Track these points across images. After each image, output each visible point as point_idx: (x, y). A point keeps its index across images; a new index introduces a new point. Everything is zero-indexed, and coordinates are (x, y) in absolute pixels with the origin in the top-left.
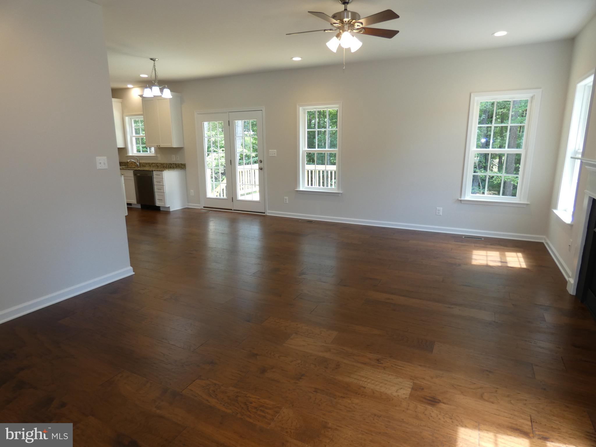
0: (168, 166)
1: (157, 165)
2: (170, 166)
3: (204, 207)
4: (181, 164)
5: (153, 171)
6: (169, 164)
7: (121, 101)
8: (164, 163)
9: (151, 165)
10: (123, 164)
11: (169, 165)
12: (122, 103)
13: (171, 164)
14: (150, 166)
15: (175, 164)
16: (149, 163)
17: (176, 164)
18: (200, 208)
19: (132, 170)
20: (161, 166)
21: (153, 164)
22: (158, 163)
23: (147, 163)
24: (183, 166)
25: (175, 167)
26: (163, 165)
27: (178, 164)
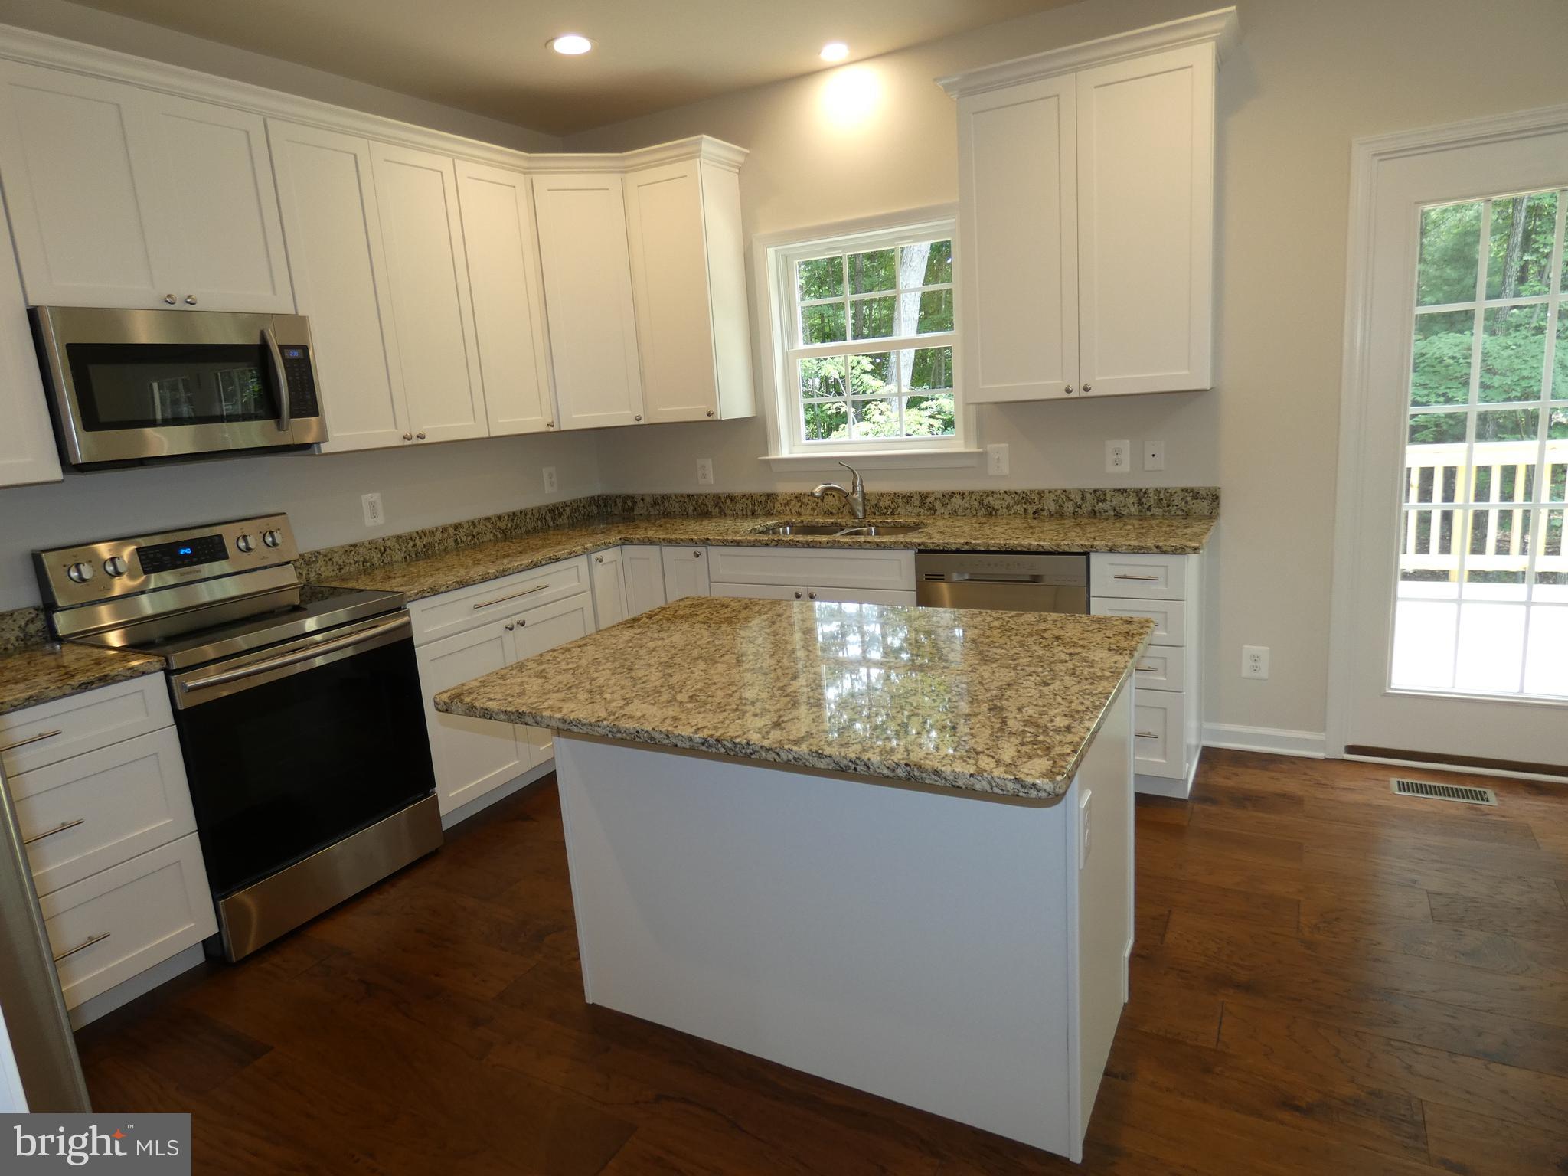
0: (1069, 507)
1: (987, 506)
2: (1086, 507)
3: (1351, 749)
4: (1185, 490)
5: (1087, 554)
6: (1083, 493)
7: (741, 159)
8: (1041, 494)
9: (938, 505)
10: (738, 507)
11: (1083, 498)
12: (741, 170)
13: (1100, 495)
14: (933, 509)
15: (1137, 492)
16: (924, 497)
17: (1140, 494)
18: (1321, 755)
19: (907, 546)
20: (1020, 509)
21: (957, 501)
22: (988, 494)
23: (908, 498)
24: (1201, 507)
25: (1134, 510)
26: (1029, 502)
27: (1158, 491)
